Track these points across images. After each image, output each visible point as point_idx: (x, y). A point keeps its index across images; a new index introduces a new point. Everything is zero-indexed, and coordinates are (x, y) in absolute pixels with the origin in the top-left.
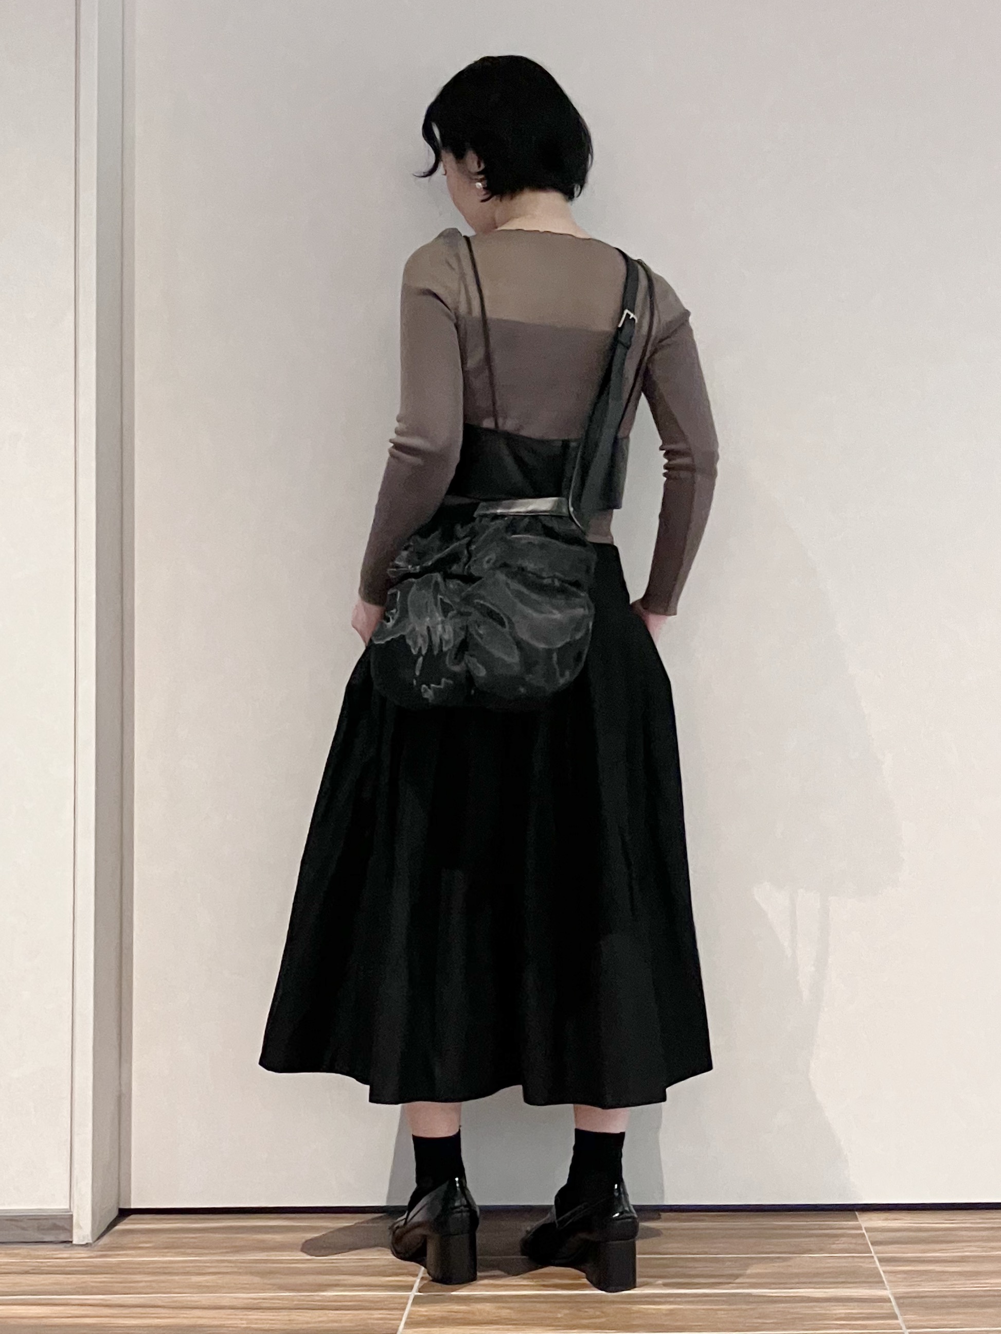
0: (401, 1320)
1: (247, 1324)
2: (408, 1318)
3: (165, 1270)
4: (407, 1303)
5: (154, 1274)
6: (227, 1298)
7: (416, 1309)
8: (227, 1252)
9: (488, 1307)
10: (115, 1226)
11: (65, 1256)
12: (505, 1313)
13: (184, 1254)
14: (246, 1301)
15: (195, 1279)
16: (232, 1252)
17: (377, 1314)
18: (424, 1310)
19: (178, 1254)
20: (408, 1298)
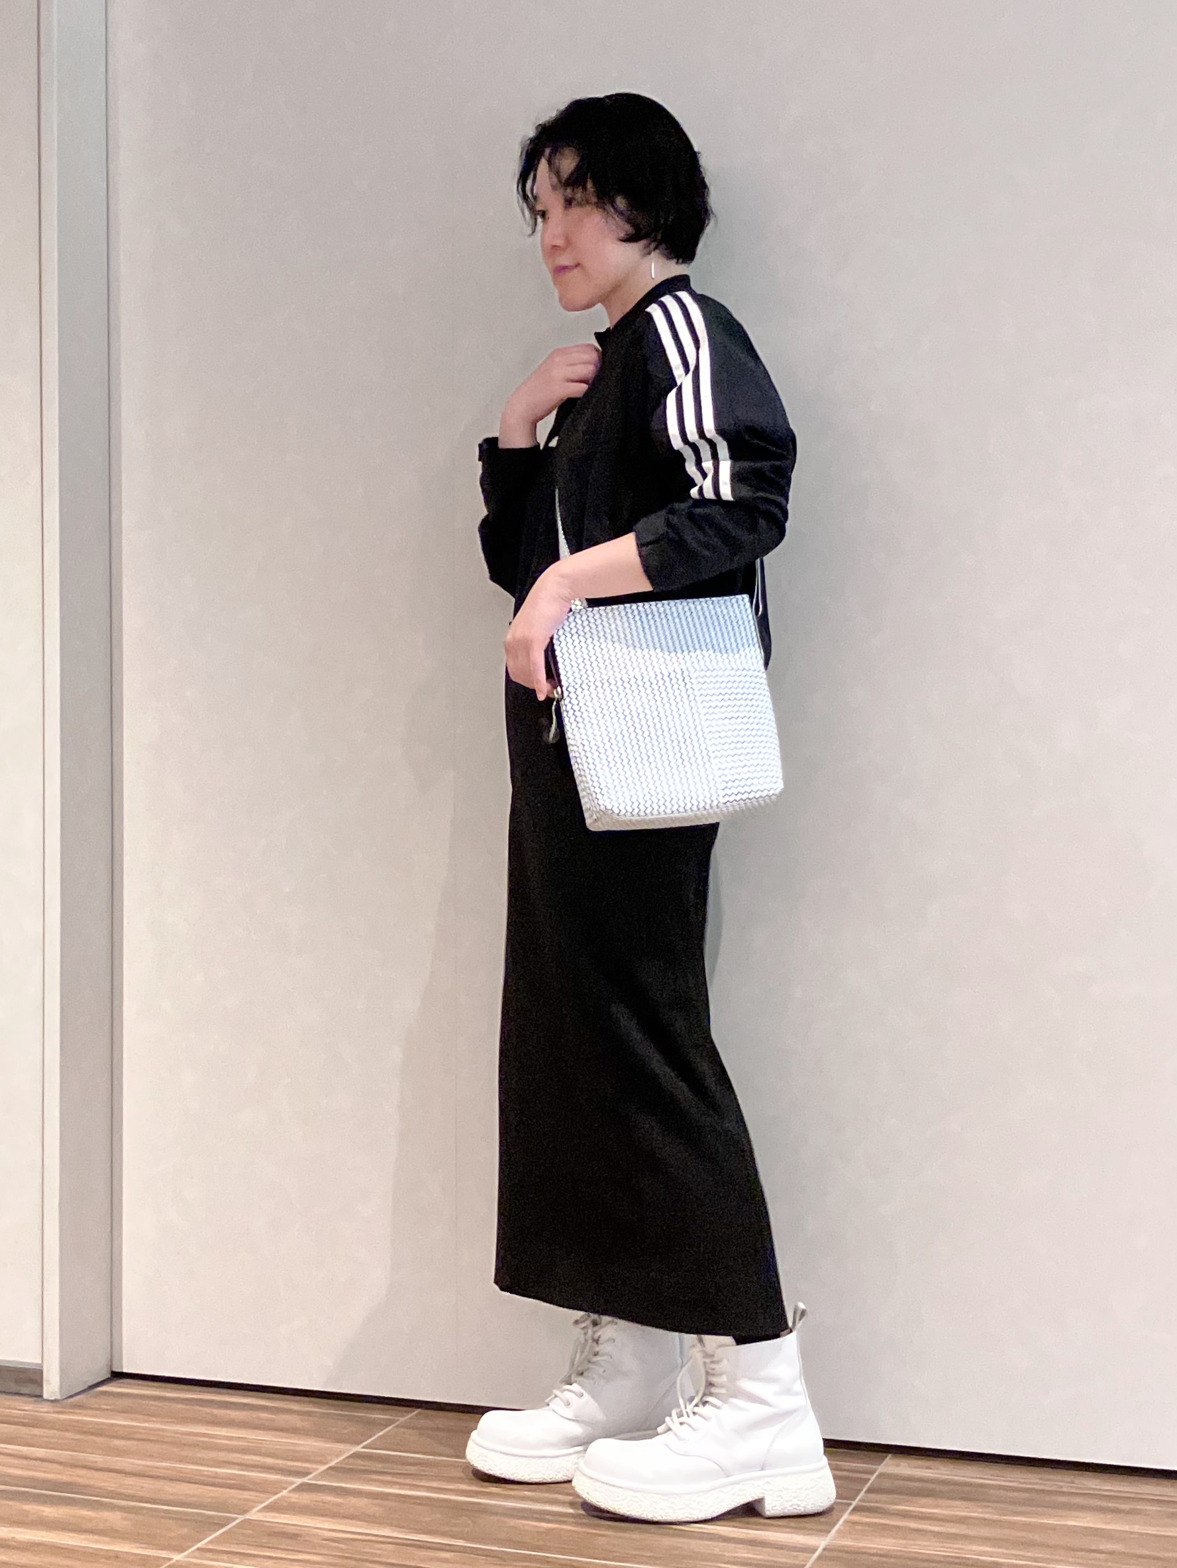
1: (116, 1487)
3: (99, 1431)
6: (125, 1463)
10: (98, 1387)
14: (139, 1468)
15: (117, 1442)
16: (176, 1423)
18: (296, 1498)
19: (125, 1419)
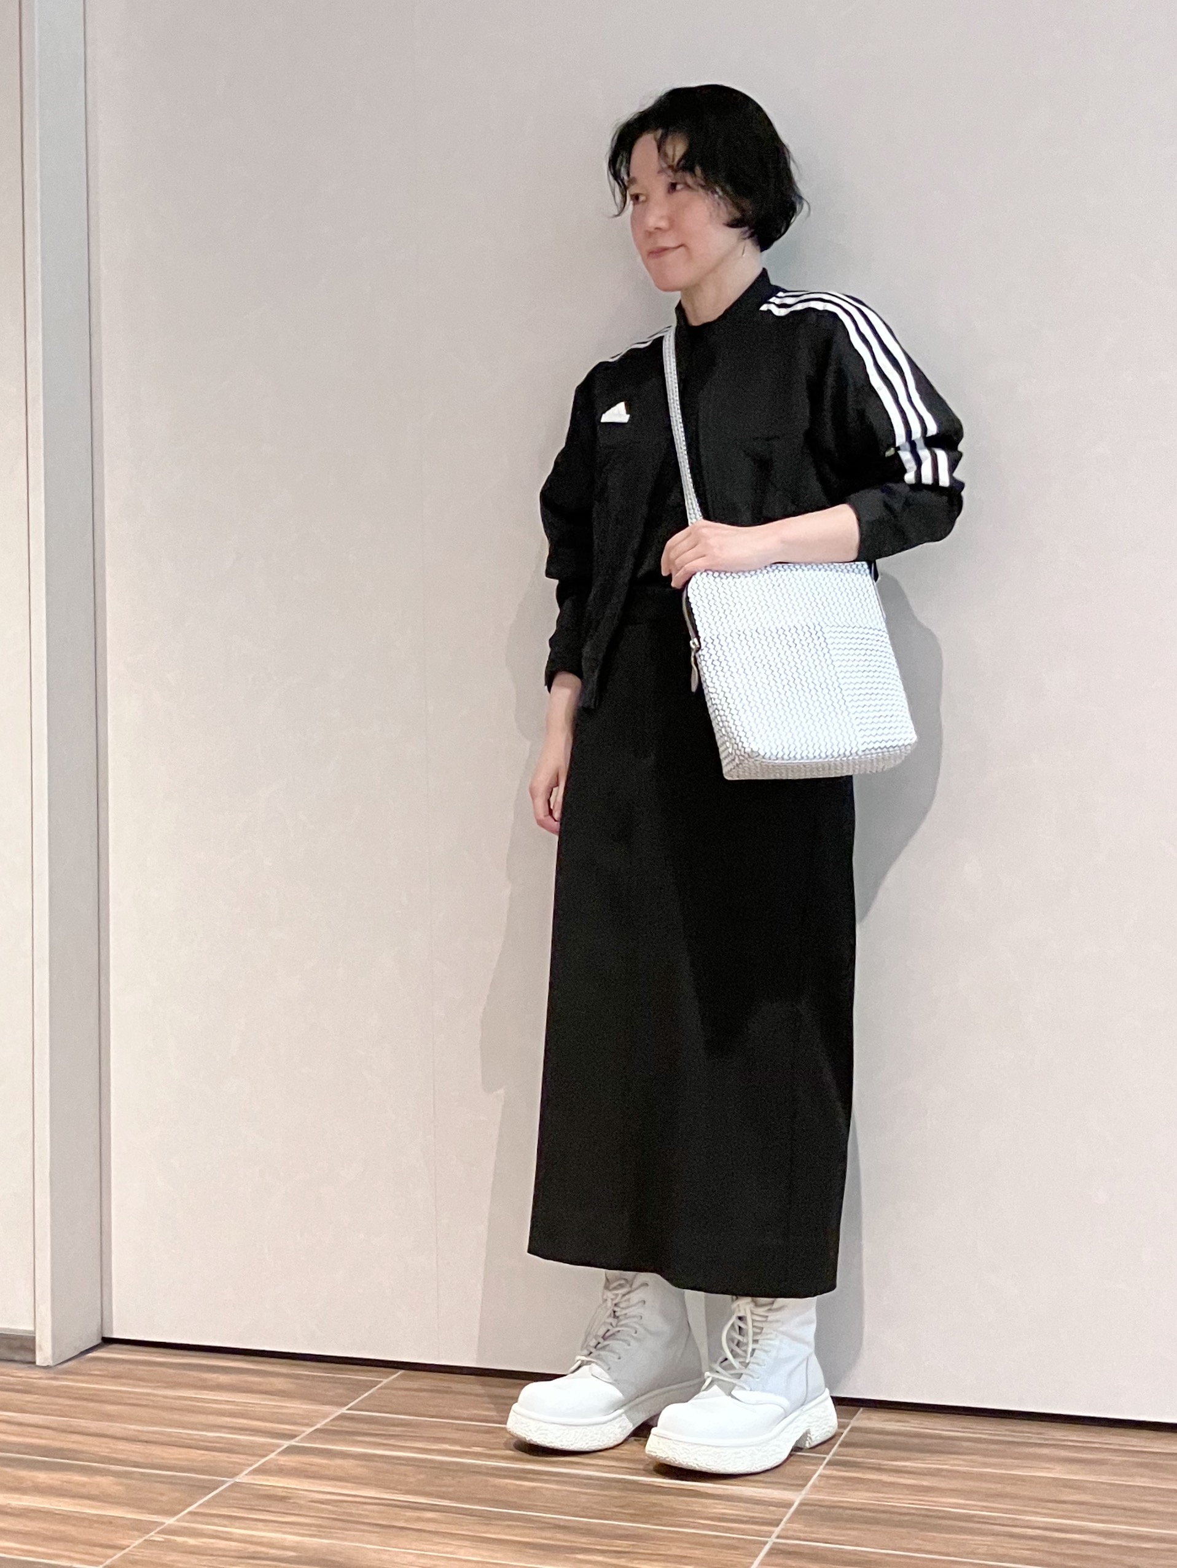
0: (251, 1465)
1: (108, 1453)
2: (263, 1464)
3: (91, 1397)
4: (273, 1451)
5: (76, 1399)
6: (116, 1428)
7: (278, 1457)
8: (158, 1387)
9: (347, 1463)
10: (90, 1352)
11: (20, 1375)
12: (360, 1471)
13: (123, 1385)
14: (130, 1433)
15: (108, 1408)
16: (166, 1388)
17: (235, 1458)
18: (284, 1460)
20: (279, 1446)
